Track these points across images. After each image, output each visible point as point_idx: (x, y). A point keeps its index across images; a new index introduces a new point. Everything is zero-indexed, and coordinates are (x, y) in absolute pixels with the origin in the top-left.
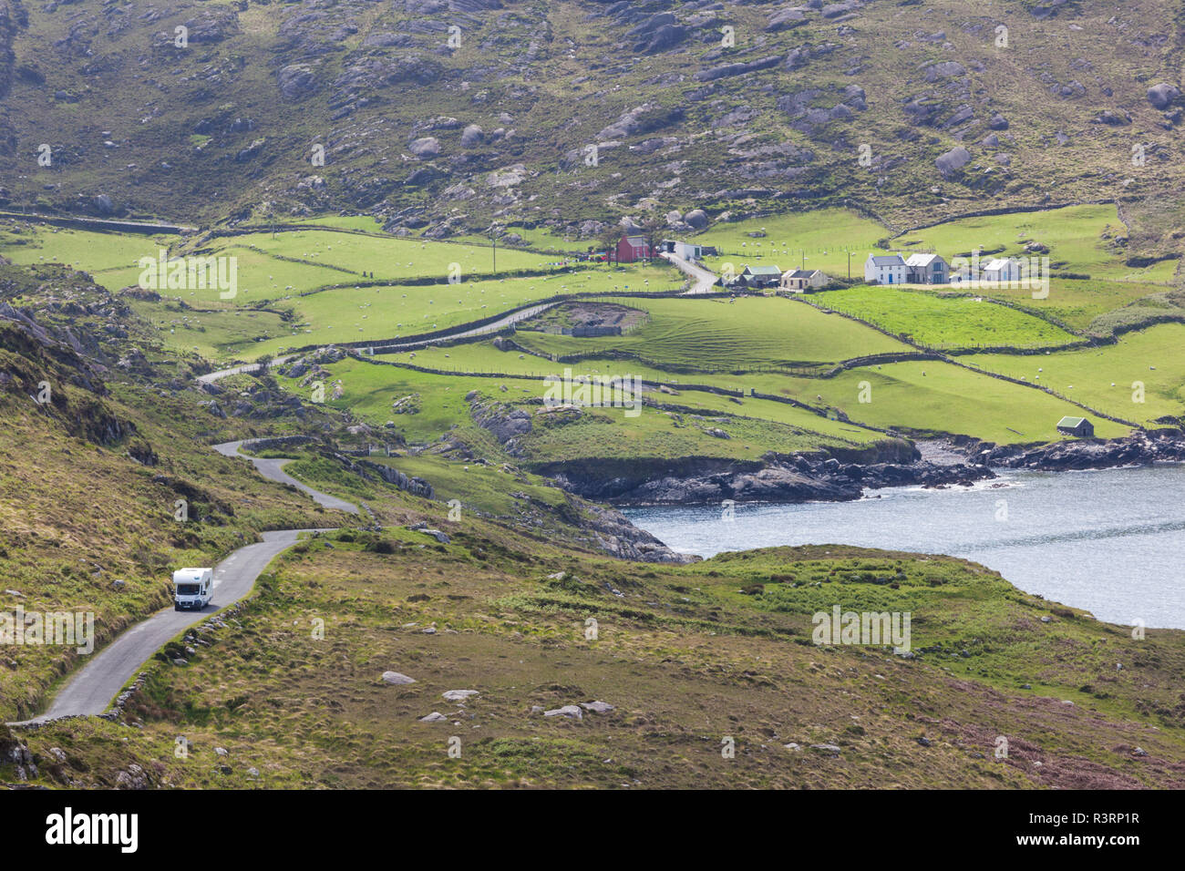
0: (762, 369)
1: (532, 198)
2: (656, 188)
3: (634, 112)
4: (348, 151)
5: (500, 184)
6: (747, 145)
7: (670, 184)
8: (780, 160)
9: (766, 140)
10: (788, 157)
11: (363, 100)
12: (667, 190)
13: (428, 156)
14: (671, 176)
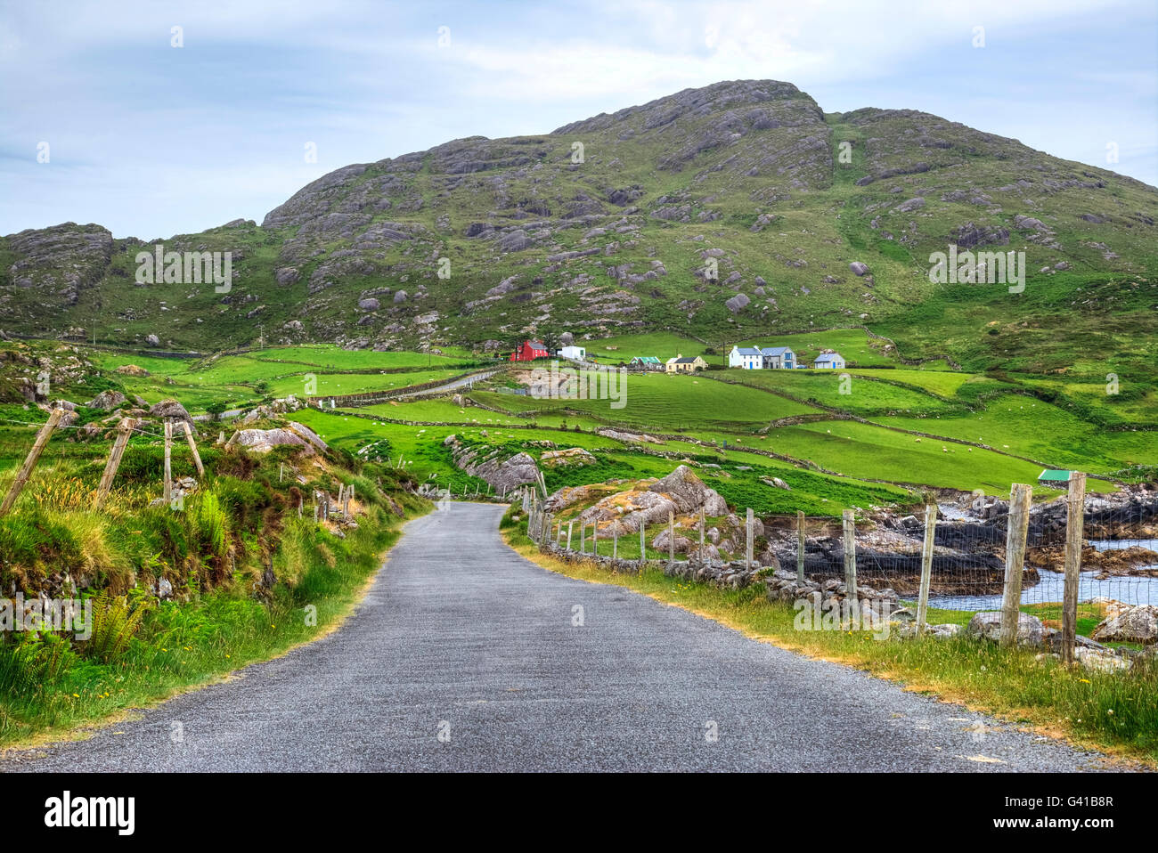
0: (700, 427)
1: (446, 329)
2: (533, 320)
3: (509, 279)
4: (319, 308)
5: (423, 322)
6: (593, 294)
7: (543, 318)
8: (618, 303)
9: (606, 291)
10: (623, 301)
11: (329, 283)
12: (541, 321)
13: (371, 309)
14: (542, 313)
